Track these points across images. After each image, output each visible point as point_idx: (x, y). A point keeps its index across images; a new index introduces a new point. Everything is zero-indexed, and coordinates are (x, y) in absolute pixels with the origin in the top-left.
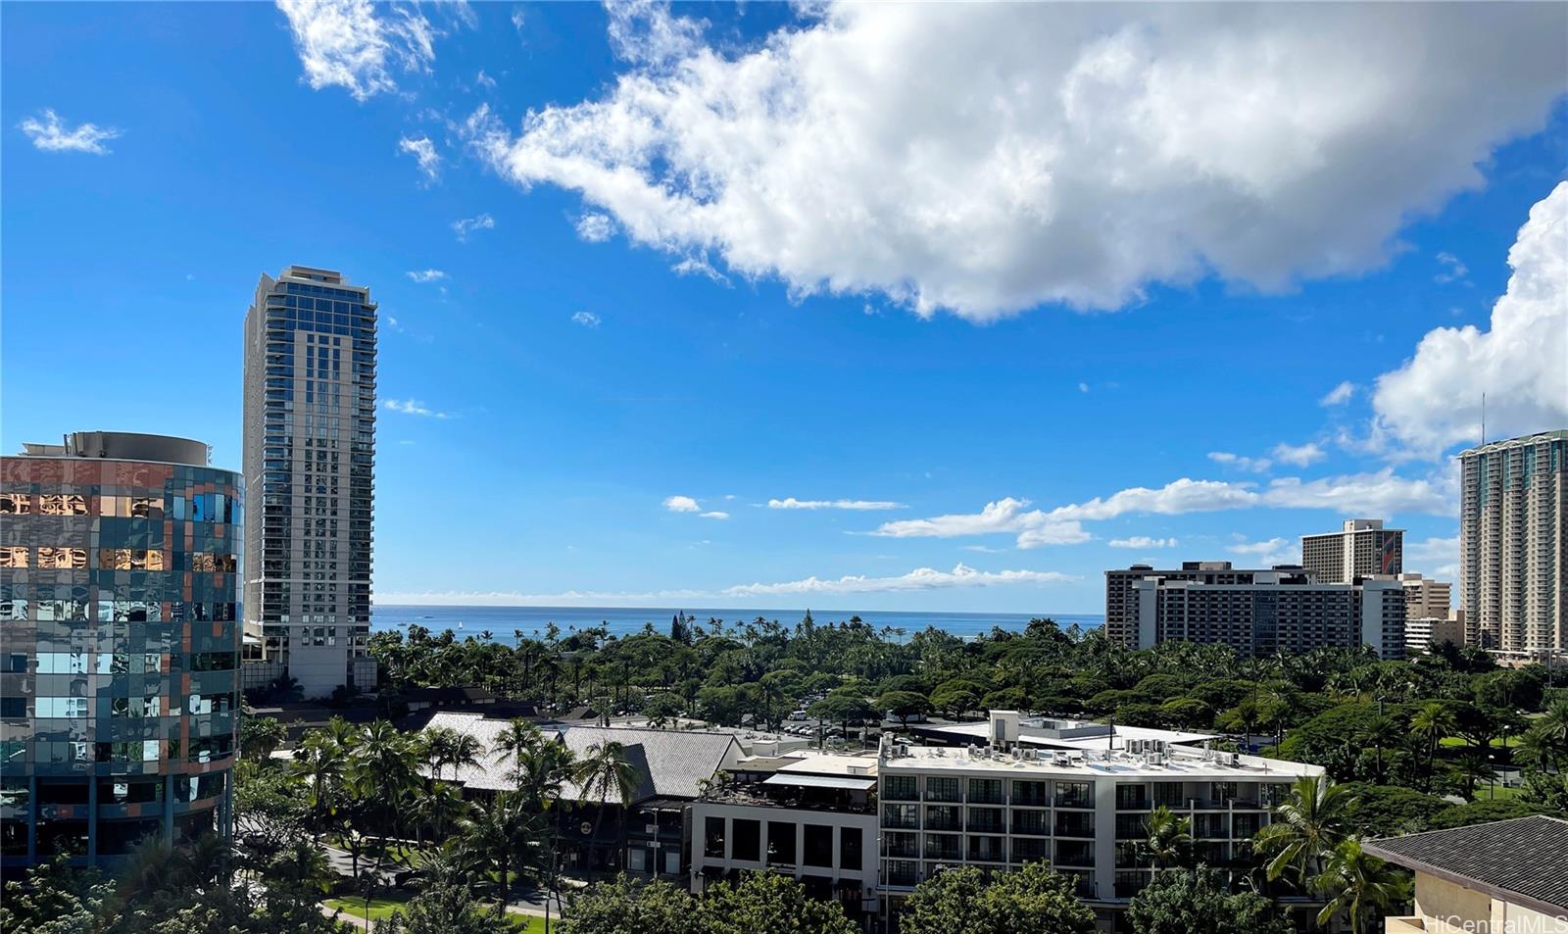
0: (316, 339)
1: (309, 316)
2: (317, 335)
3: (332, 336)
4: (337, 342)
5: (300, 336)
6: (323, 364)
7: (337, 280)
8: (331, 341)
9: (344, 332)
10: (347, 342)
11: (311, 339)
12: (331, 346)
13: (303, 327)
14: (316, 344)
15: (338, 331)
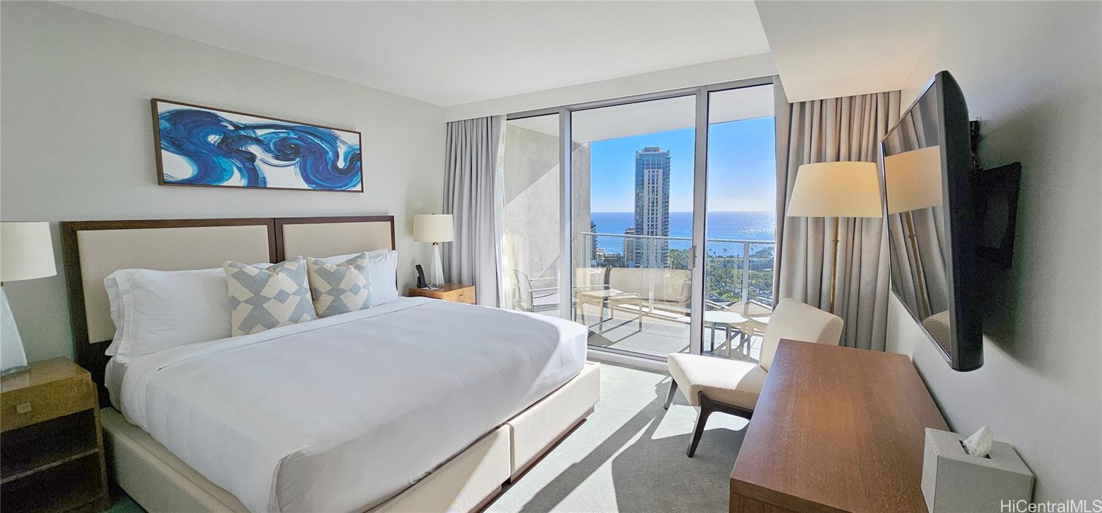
1: (649, 164)
2: (651, 170)
3: (656, 170)
4: (658, 172)
5: (646, 171)
6: (653, 180)
7: (659, 150)
9: (660, 168)
10: (661, 171)
11: (649, 172)
12: (656, 174)
13: (647, 168)
14: (651, 174)
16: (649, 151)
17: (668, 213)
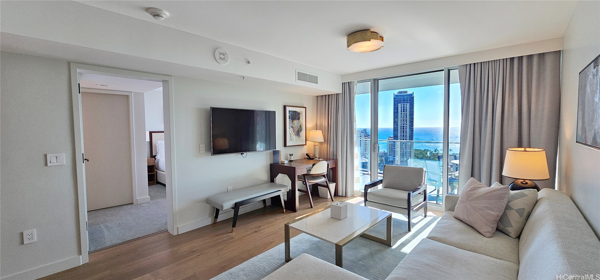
1: (402, 101)
6: (404, 109)
7: (407, 93)
8: (405, 105)
10: (408, 104)
13: (400, 103)
14: (402, 106)
16: (401, 93)
17: (413, 129)
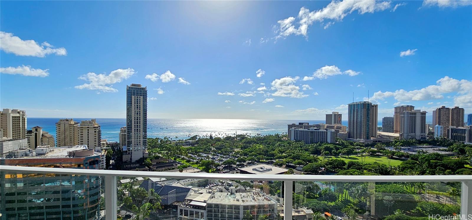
0: (136, 97)
1: (135, 93)
2: (136, 96)
3: (139, 96)
4: (140, 97)
5: (133, 97)
7: (140, 86)
8: (139, 97)
9: (141, 95)
10: (142, 97)
11: (135, 97)
12: (139, 98)
13: (133, 95)
14: (136, 98)
15: (140, 95)
16: (135, 86)
